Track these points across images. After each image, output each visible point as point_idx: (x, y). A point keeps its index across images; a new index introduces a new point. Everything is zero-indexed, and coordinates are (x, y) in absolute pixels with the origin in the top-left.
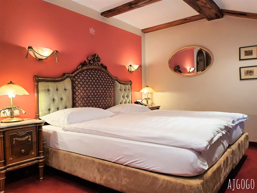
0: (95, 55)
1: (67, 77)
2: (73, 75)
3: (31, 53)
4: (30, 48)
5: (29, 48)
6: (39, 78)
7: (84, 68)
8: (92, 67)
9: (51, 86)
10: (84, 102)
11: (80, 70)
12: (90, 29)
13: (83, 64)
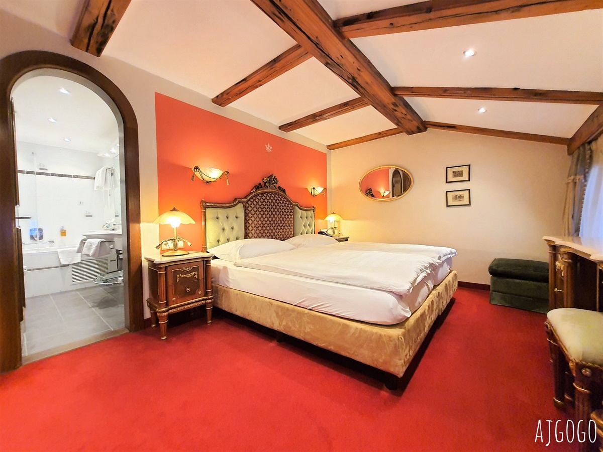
0: (272, 176)
1: (239, 202)
2: (246, 200)
3: (198, 174)
4: (197, 168)
5: (195, 168)
6: (207, 204)
7: (259, 191)
8: (268, 190)
9: (221, 213)
10: (258, 232)
11: (254, 194)
12: (266, 146)
13: (258, 187)
